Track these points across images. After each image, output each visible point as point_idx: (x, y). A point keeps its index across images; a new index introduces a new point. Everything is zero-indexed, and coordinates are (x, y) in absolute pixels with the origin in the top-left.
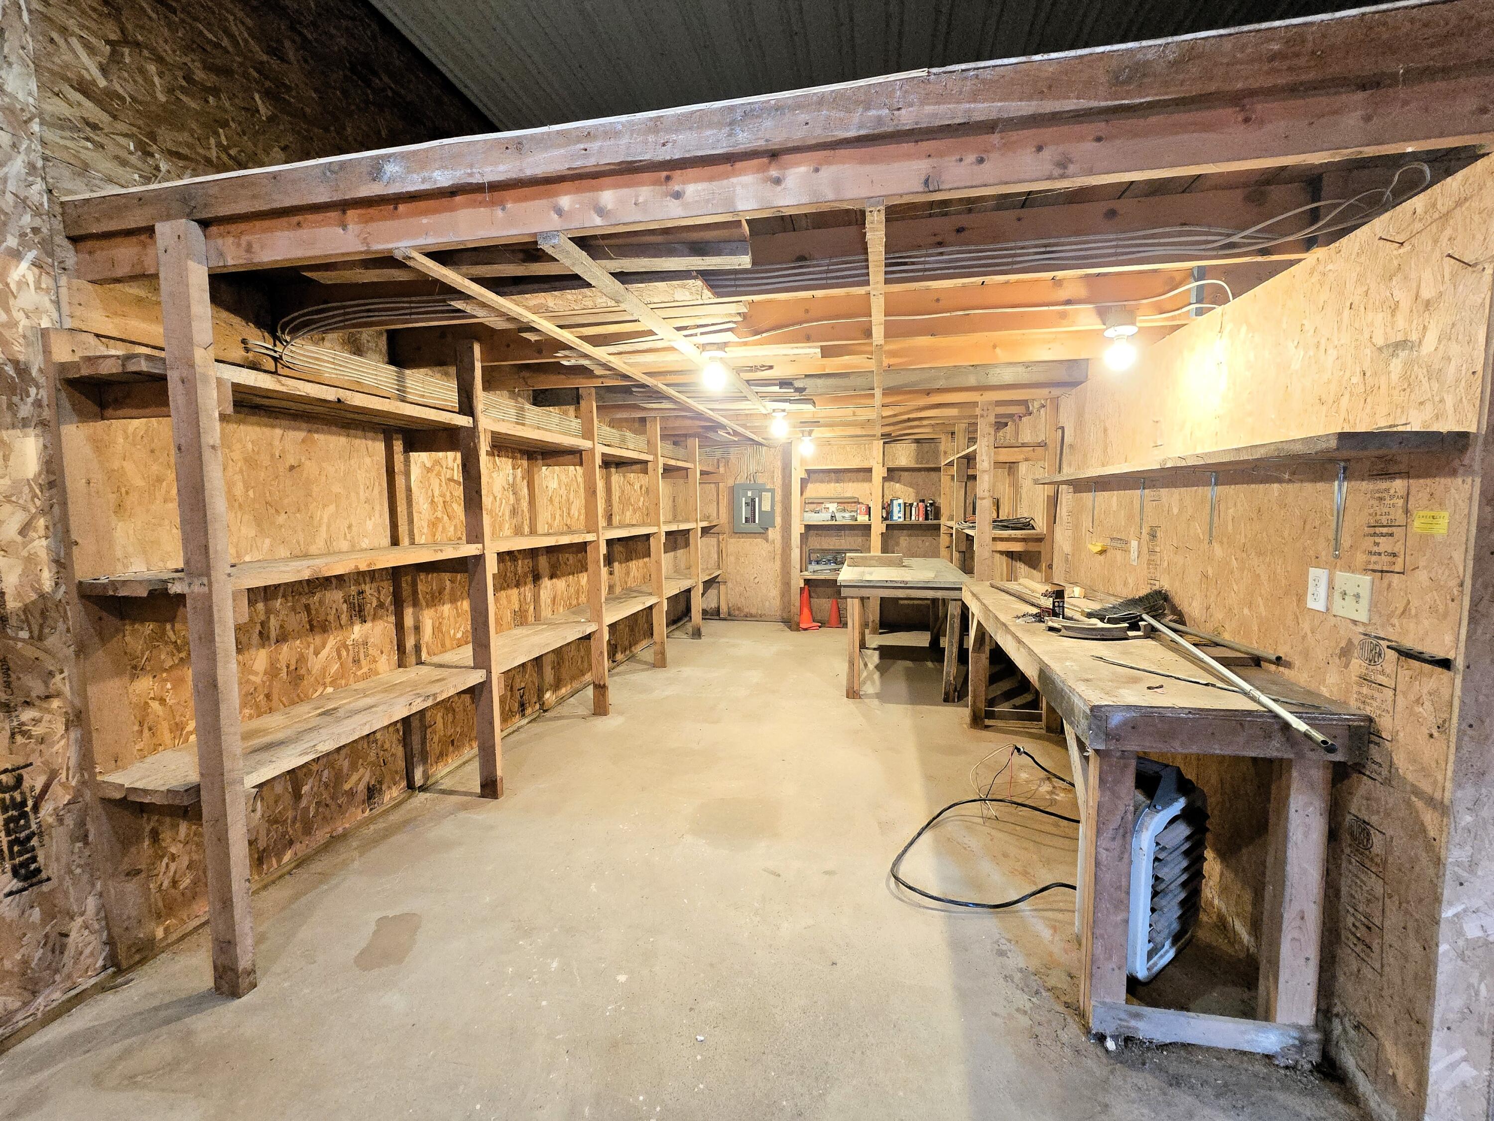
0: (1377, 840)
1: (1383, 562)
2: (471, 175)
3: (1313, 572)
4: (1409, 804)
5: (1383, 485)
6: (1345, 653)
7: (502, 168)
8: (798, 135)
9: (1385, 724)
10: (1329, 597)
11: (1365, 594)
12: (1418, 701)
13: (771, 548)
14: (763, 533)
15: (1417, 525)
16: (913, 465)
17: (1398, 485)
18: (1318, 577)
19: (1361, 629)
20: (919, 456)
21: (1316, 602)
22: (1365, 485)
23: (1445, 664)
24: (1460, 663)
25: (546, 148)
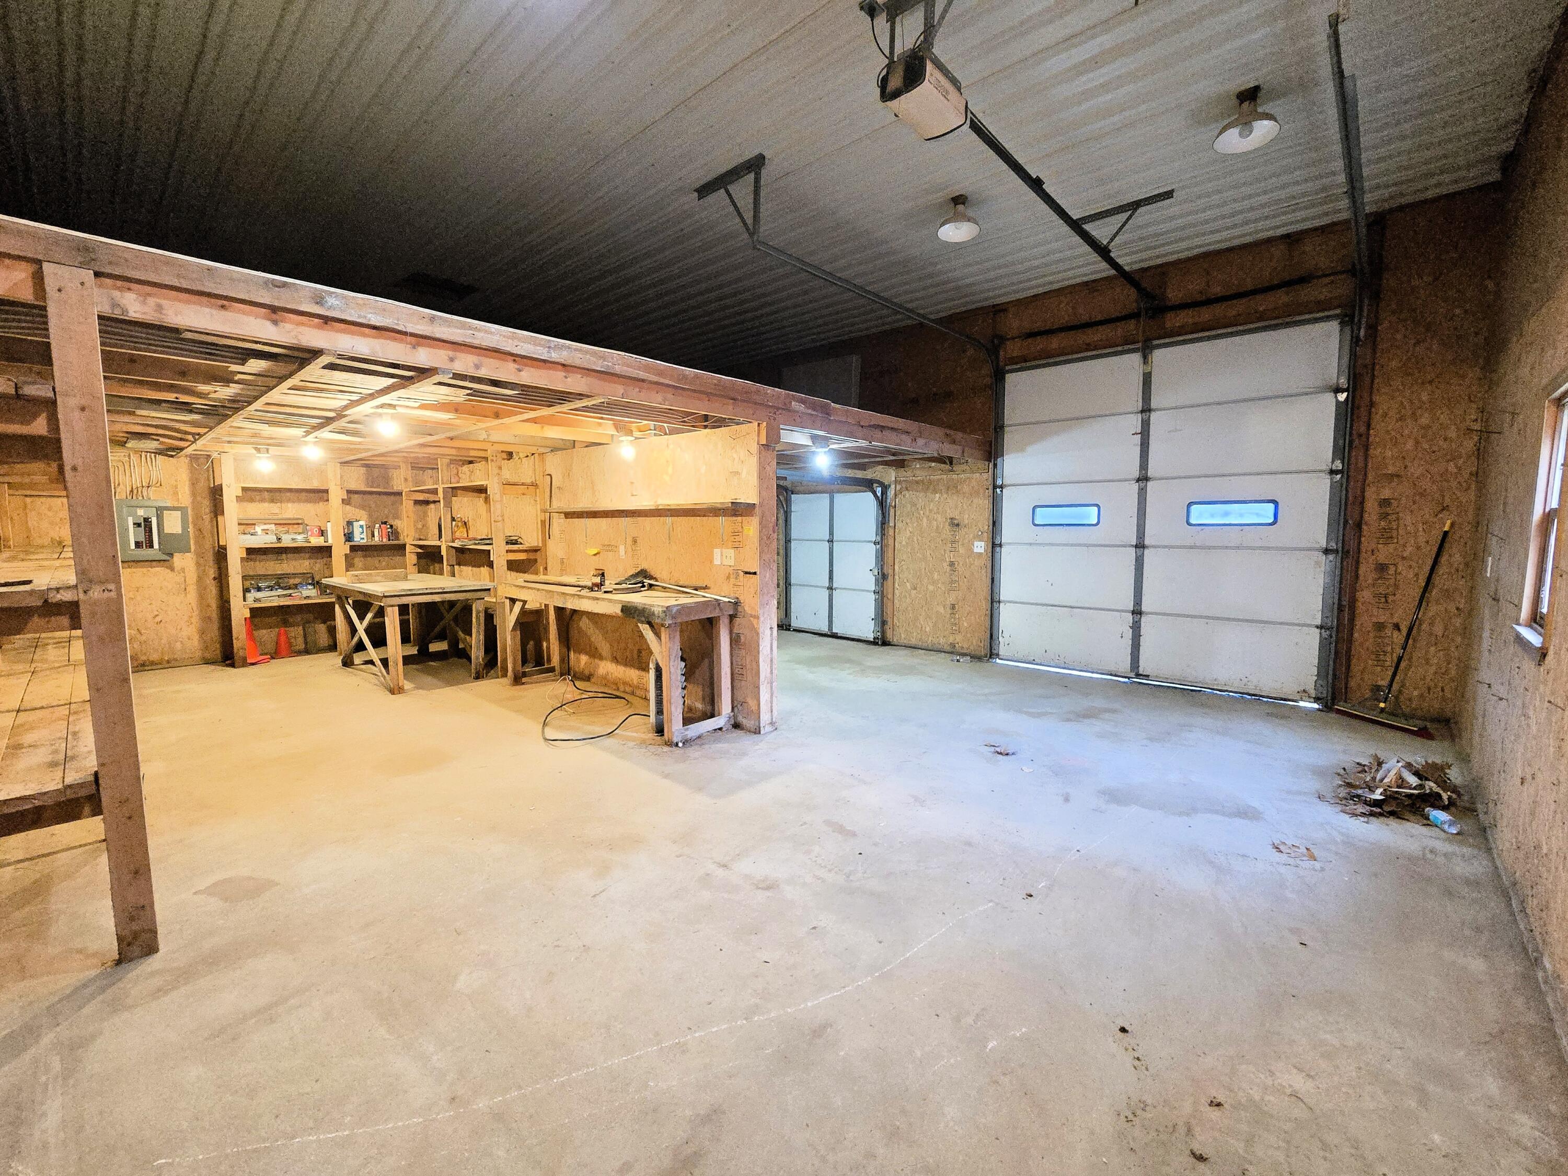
0: (742, 638)
1: (737, 545)
2: (397, 324)
3: (715, 550)
4: (750, 620)
5: (735, 518)
6: (728, 578)
7: (418, 327)
8: (578, 362)
9: (742, 599)
10: (722, 559)
11: (733, 555)
12: (750, 587)
13: (179, 578)
14: (165, 560)
15: (745, 532)
16: (363, 488)
17: (739, 518)
18: (717, 552)
19: (732, 568)
20: (370, 480)
21: (717, 561)
22: (731, 518)
23: (755, 573)
24: (758, 573)
25: (449, 326)
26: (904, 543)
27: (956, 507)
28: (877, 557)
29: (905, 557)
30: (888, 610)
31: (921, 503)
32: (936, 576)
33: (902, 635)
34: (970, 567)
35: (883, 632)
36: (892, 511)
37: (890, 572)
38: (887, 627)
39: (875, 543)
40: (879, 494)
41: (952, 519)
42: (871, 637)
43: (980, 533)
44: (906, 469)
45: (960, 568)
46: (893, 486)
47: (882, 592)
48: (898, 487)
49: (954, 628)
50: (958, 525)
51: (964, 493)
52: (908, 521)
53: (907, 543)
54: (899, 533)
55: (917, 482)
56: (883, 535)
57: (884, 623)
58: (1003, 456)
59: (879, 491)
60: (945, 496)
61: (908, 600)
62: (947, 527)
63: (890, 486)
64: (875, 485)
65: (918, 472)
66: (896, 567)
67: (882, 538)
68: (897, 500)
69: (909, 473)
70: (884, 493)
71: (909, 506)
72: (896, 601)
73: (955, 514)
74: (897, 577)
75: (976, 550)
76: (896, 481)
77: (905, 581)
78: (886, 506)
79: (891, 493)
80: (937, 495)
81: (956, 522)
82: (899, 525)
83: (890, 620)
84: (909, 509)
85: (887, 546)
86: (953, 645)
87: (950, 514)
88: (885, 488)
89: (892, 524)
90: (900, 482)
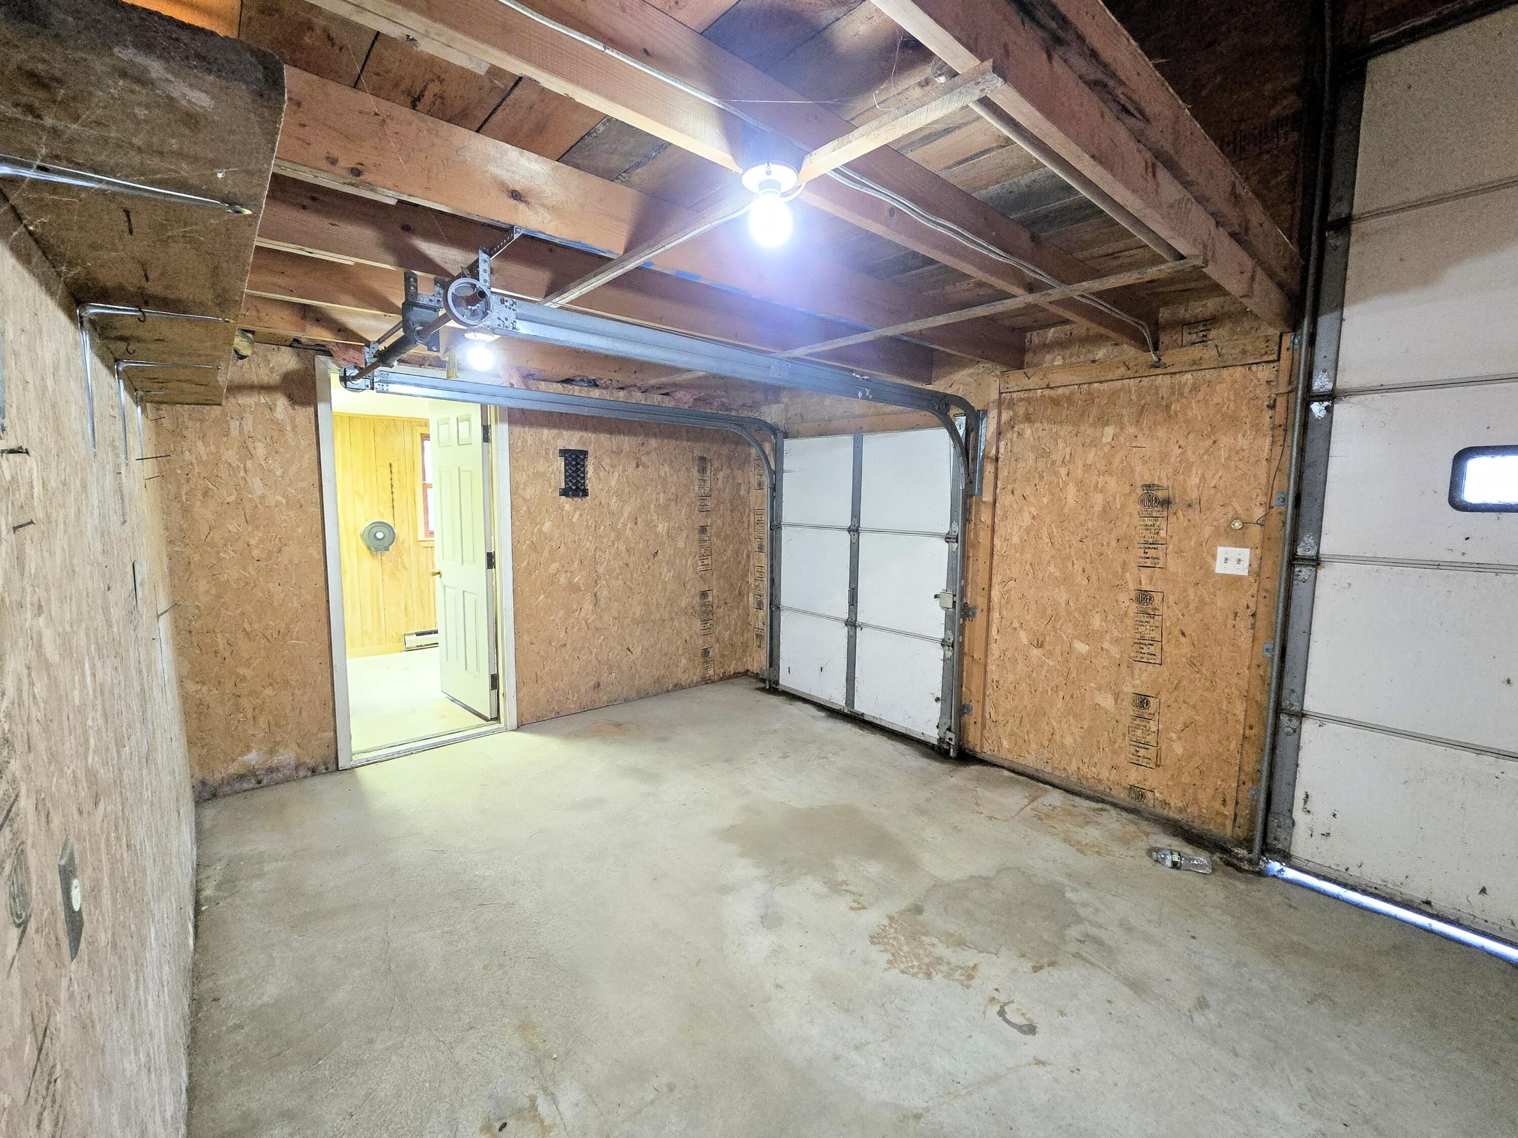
26: (1016, 539)
27: (1164, 457)
28: (951, 569)
29: (1015, 571)
30: (973, 684)
31: (1061, 451)
32: (1096, 622)
33: (1005, 743)
34: (1198, 610)
35: (961, 730)
36: (989, 468)
37: (981, 602)
38: (969, 720)
39: (948, 539)
40: (961, 432)
41: (1149, 487)
42: (932, 735)
43: (1237, 525)
44: (1030, 371)
45: (1169, 613)
46: (993, 414)
47: (961, 645)
48: (1006, 416)
49: (1142, 752)
50: (1166, 503)
51: (1187, 421)
52: (1028, 492)
53: (1024, 541)
54: (1005, 516)
55: (1056, 402)
56: (966, 520)
57: (962, 710)
58: (1341, 306)
59: (961, 423)
60: (1131, 430)
61: (1021, 667)
62: (1134, 507)
63: (985, 412)
64: (953, 411)
65: (1058, 378)
66: (995, 594)
67: (964, 526)
68: (1002, 444)
69: (1035, 381)
70: (972, 428)
71: (1031, 456)
72: (992, 667)
73: (1161, 476)
74: (995, 615)
75: (1220, 568)
76: (1000, 403)
77: (1016, 624)
78: (975, 459)
79: (988, 429)
80: (1110, 431)
81: (1161, 494)
82: (1005, 499)
83: (976, 709)
84: (1031, 462)
85: (976, 545)
86: (1138, 793)
87: (1143, 474)
88: (975, 418)
89: (987, 497)
90: (1011, 404)
